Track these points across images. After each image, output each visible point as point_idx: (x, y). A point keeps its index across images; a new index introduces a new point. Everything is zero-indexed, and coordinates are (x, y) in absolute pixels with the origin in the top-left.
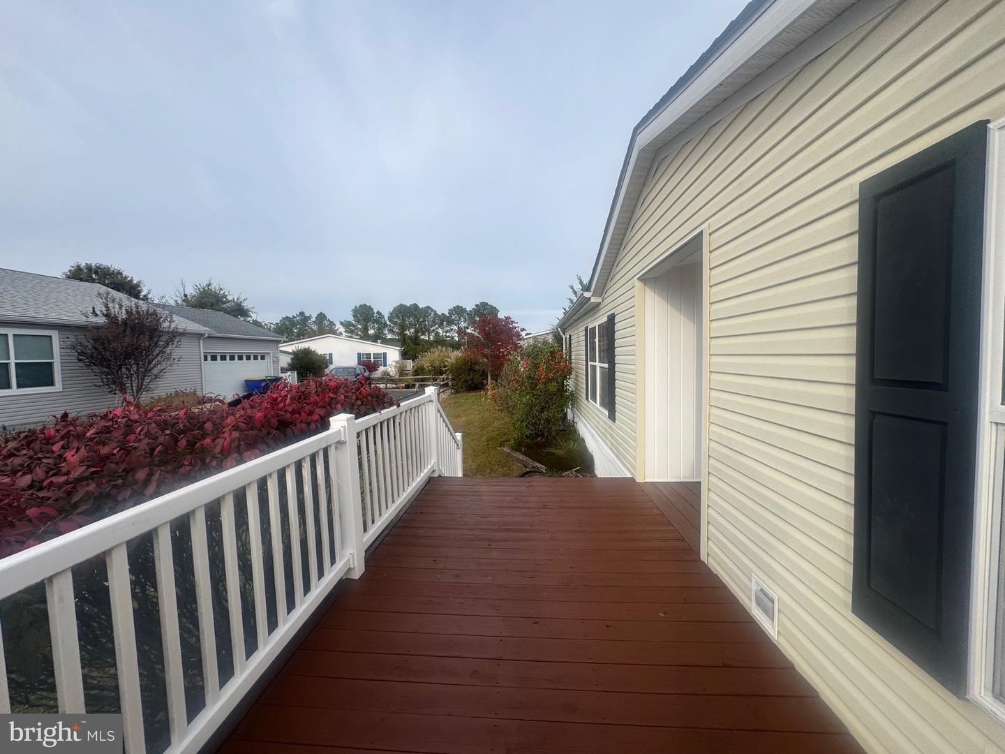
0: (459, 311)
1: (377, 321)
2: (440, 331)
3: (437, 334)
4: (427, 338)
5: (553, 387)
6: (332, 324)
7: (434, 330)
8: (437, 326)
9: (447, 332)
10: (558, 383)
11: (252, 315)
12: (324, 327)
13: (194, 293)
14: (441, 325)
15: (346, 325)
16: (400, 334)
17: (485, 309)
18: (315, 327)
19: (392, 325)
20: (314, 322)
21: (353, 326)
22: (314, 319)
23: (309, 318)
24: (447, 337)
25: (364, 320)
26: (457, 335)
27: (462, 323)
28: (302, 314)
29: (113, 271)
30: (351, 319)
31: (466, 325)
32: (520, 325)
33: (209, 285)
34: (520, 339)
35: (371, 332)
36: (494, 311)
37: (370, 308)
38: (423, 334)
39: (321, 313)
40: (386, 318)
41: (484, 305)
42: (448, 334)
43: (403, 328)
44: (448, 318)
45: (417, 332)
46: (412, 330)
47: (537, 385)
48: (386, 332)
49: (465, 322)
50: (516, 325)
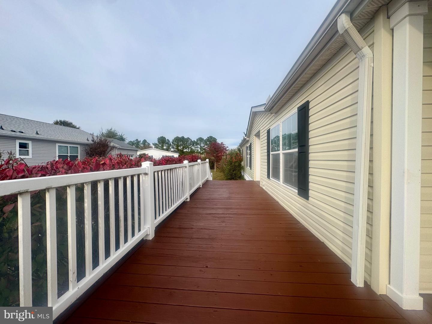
0: (201, 139)
1: (167, 143)
2: (193, 147)
3: (192, 149)
4: (187, 150)
5: (237, 164)
6: (149, 144)
7: (190, 147)
8: (192, 146)
9: (195, 148)
10: (238, 163)
11: (126, 140)
12: (146, 145)
13: (106, 132)
14: (193, 145)
15: (155, 145)
16: (176, 149)
17: (211, 139)
18: (142, 145)
19: (173, 145)
20: (142, 143)
21: (158, 145)
22: (142, 142)
23: (140, 141)
24: (196, 150)
25: (162, 143)
26: (200, 149)
27: (202, 144)
28: (137, 140)
29: (69, 123)
30: (157, 142)
31: (203, 145)
32: (226, 146)
33: (111, 129)
34: (227, 151)
35: (165, 147)
36: (215, 140)
37: (165, 138)
38: (186, 148)
39: (145, 140)
40: (171, 142)
41: (211, 137)
42: (196, 149)
43: (178, 146)
44: (196, 142)
45: (183, 148)
46: (182, 147)
47: (232, 163)
48: (171, 148)
49: (203, 144)
50: (225, 145)
